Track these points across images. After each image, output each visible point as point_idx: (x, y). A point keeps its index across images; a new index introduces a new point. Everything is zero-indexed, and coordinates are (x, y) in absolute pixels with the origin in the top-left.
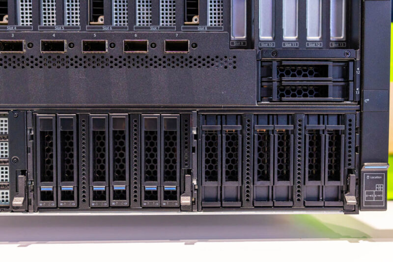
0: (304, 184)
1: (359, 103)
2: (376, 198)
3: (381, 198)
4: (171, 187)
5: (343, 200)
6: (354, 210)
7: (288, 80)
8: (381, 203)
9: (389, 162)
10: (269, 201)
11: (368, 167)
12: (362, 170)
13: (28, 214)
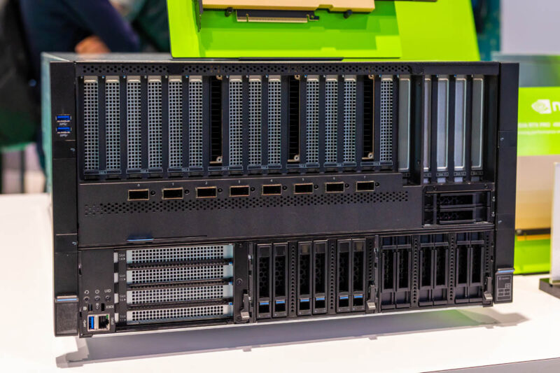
0: (455, 286)
1: (494, 223)
2: (506, 294)
3: (508, 294)
4: (359, 295)
5: (482, 296)
6: (489, 304)
7: (444, 208)
8: (509, 297)
9: (515, 267)
10: (427, 301)
11: (500, 271)
12: (496, 274)
13: (249, 325)
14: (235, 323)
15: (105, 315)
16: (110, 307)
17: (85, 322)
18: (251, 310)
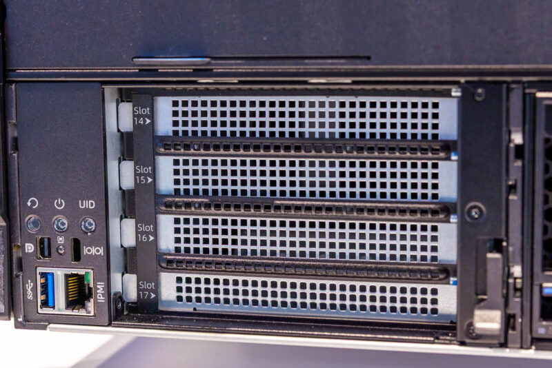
13: (507, 353)
14: (462, 343)
15: (81, 272)
16: (93, 251)
17: (30, 286)
18: (515, 308)
